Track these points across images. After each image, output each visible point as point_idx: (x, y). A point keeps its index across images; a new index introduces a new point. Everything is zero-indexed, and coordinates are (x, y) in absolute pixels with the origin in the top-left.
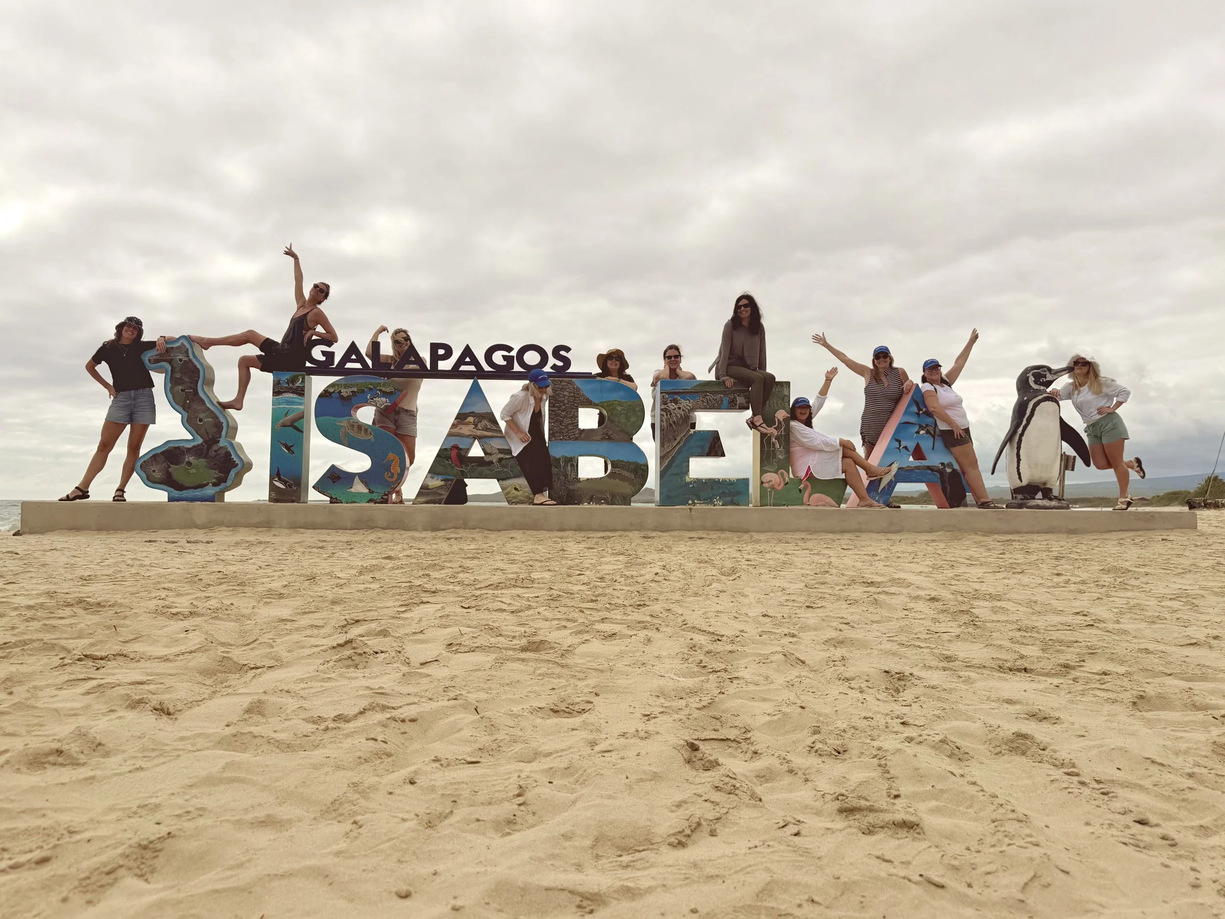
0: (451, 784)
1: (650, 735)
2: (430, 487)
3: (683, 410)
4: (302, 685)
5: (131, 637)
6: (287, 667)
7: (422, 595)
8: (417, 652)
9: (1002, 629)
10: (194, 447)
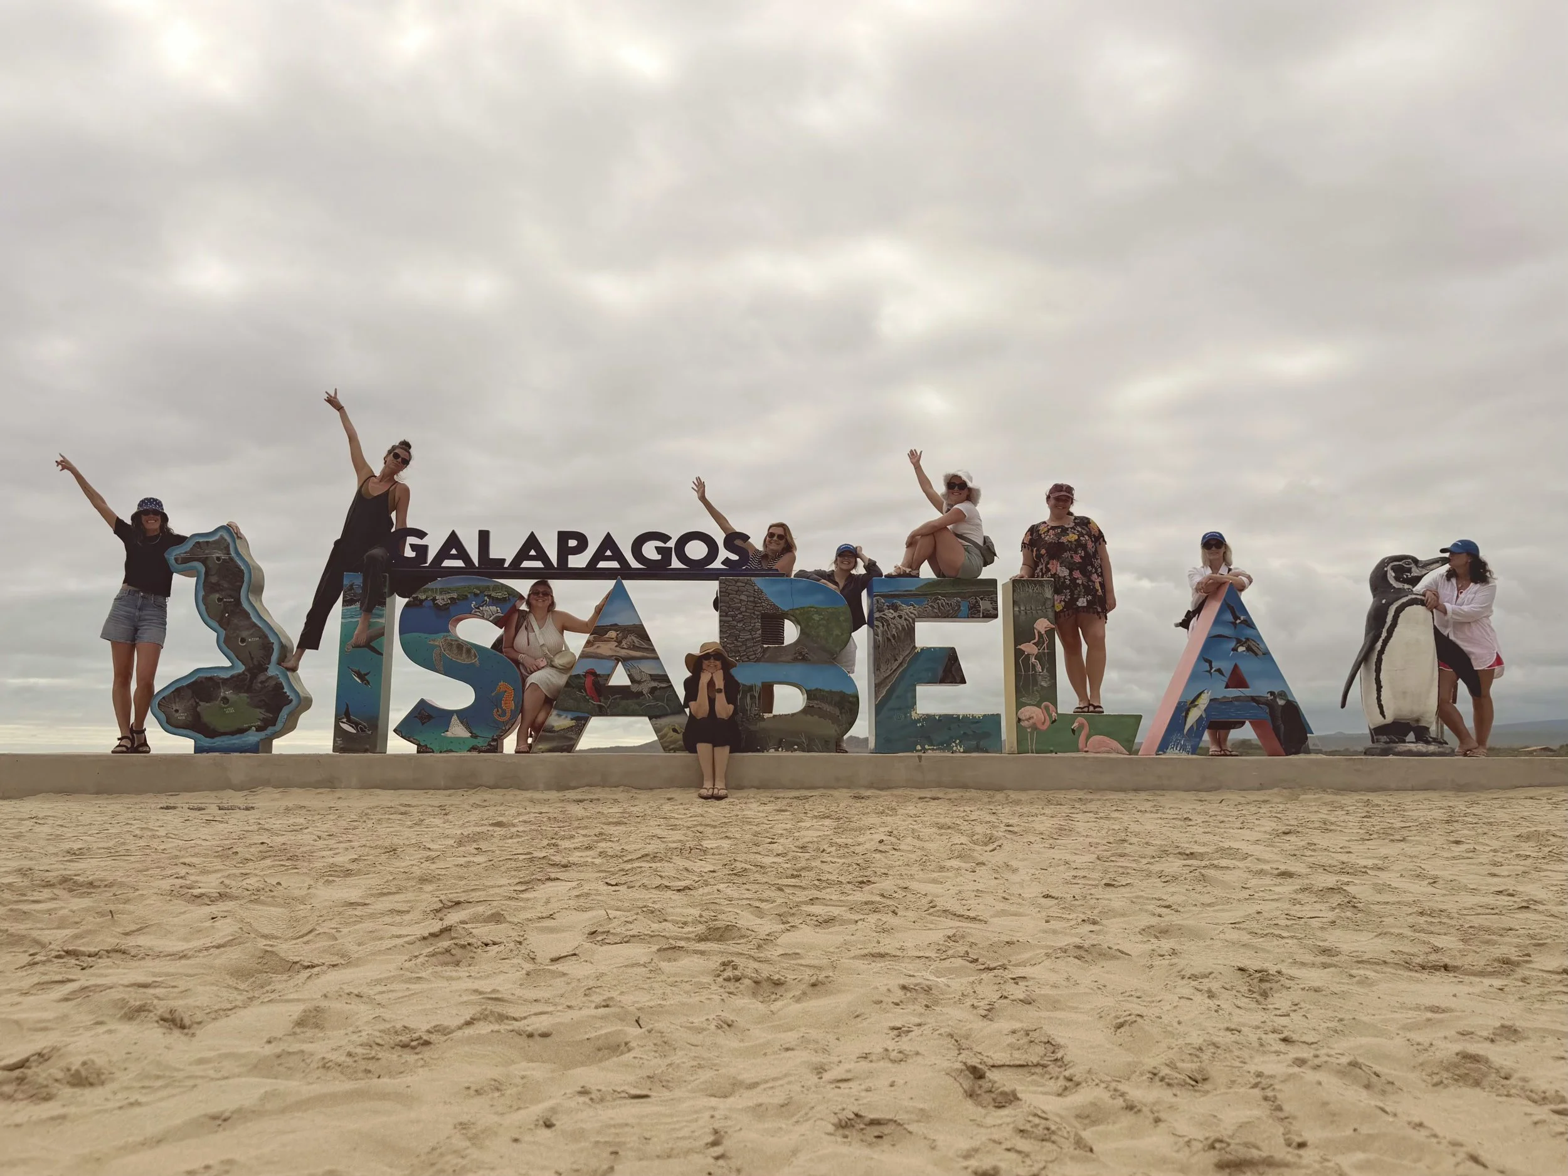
0: (609, 1126)
1: (907, 1056)
2: (556, 729)
3: (906, 619)
4: (379, 988)
5: (133, 927)
6: (357, 966)
7: (549, 870)
8: (545, 945)
9: (1395, 913)
10: (232, 677)
